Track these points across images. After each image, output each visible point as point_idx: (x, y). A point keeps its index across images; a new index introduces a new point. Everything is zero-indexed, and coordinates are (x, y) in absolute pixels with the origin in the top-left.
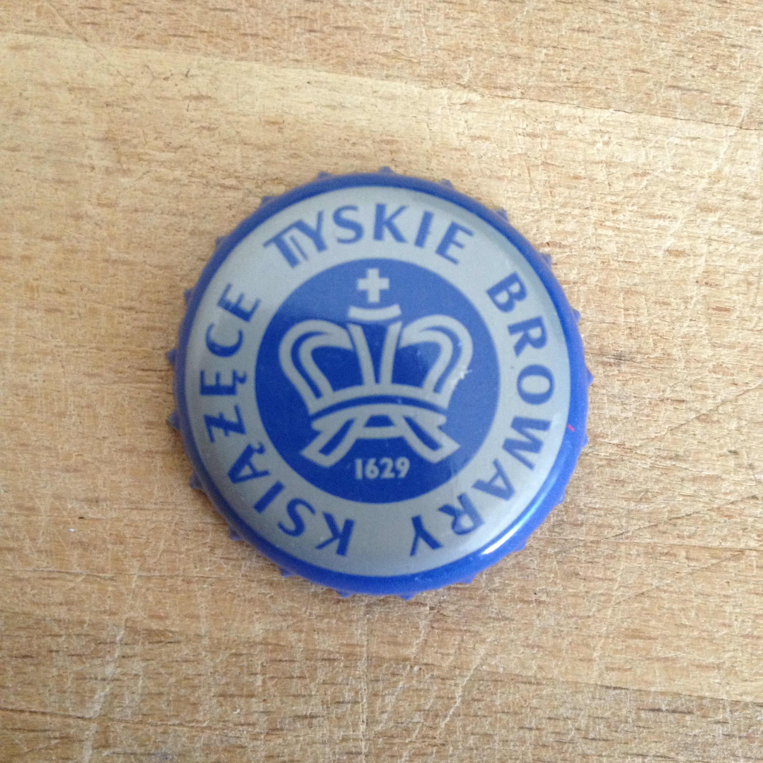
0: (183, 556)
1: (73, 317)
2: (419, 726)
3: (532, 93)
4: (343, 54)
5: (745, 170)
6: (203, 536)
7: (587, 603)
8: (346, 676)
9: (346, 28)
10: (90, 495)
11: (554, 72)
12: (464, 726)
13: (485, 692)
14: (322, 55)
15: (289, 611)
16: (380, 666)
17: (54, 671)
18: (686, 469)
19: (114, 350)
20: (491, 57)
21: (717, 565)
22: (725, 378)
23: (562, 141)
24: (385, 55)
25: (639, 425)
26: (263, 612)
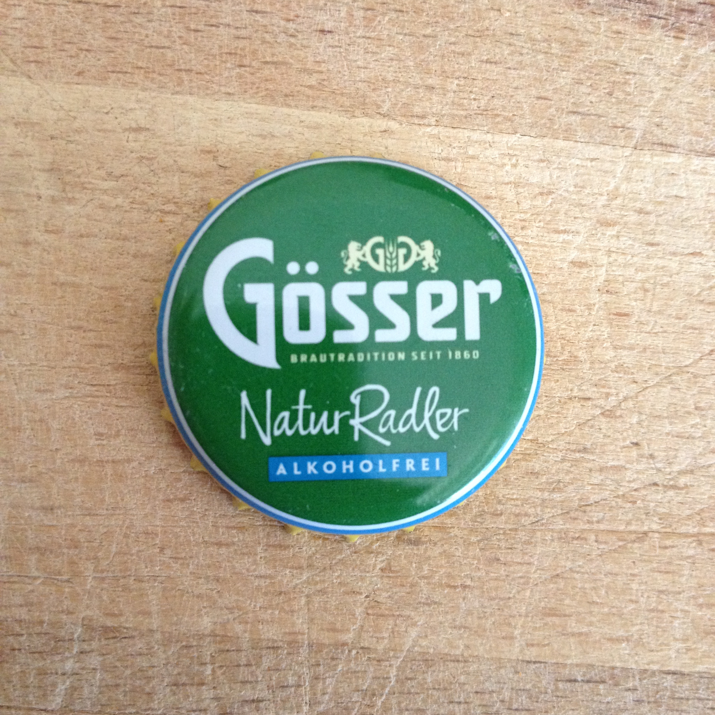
0: (134, 557)
1: (24, 337)
2: (358, 704)
3: (446, 121)
4: (271, 87)
5: (640, 187)
6: (153, 538)
7: (508, 586)
8: (289, 662)
9: (273, 63)
10: (45, 504)
11: (465, 101)
12: (399, 703)
13: (417, 671)
14: (251, 88)
15: (234, 604)
16: (321, 651)
17: (18, 668)
18: (594, 460)
19: (65, 368)
20: (407, 88)
21: (624, 547)
22: (626, 377)
23: (474, 164)
24: (311, 87)
25: (550, 421)
26: (211, 607)
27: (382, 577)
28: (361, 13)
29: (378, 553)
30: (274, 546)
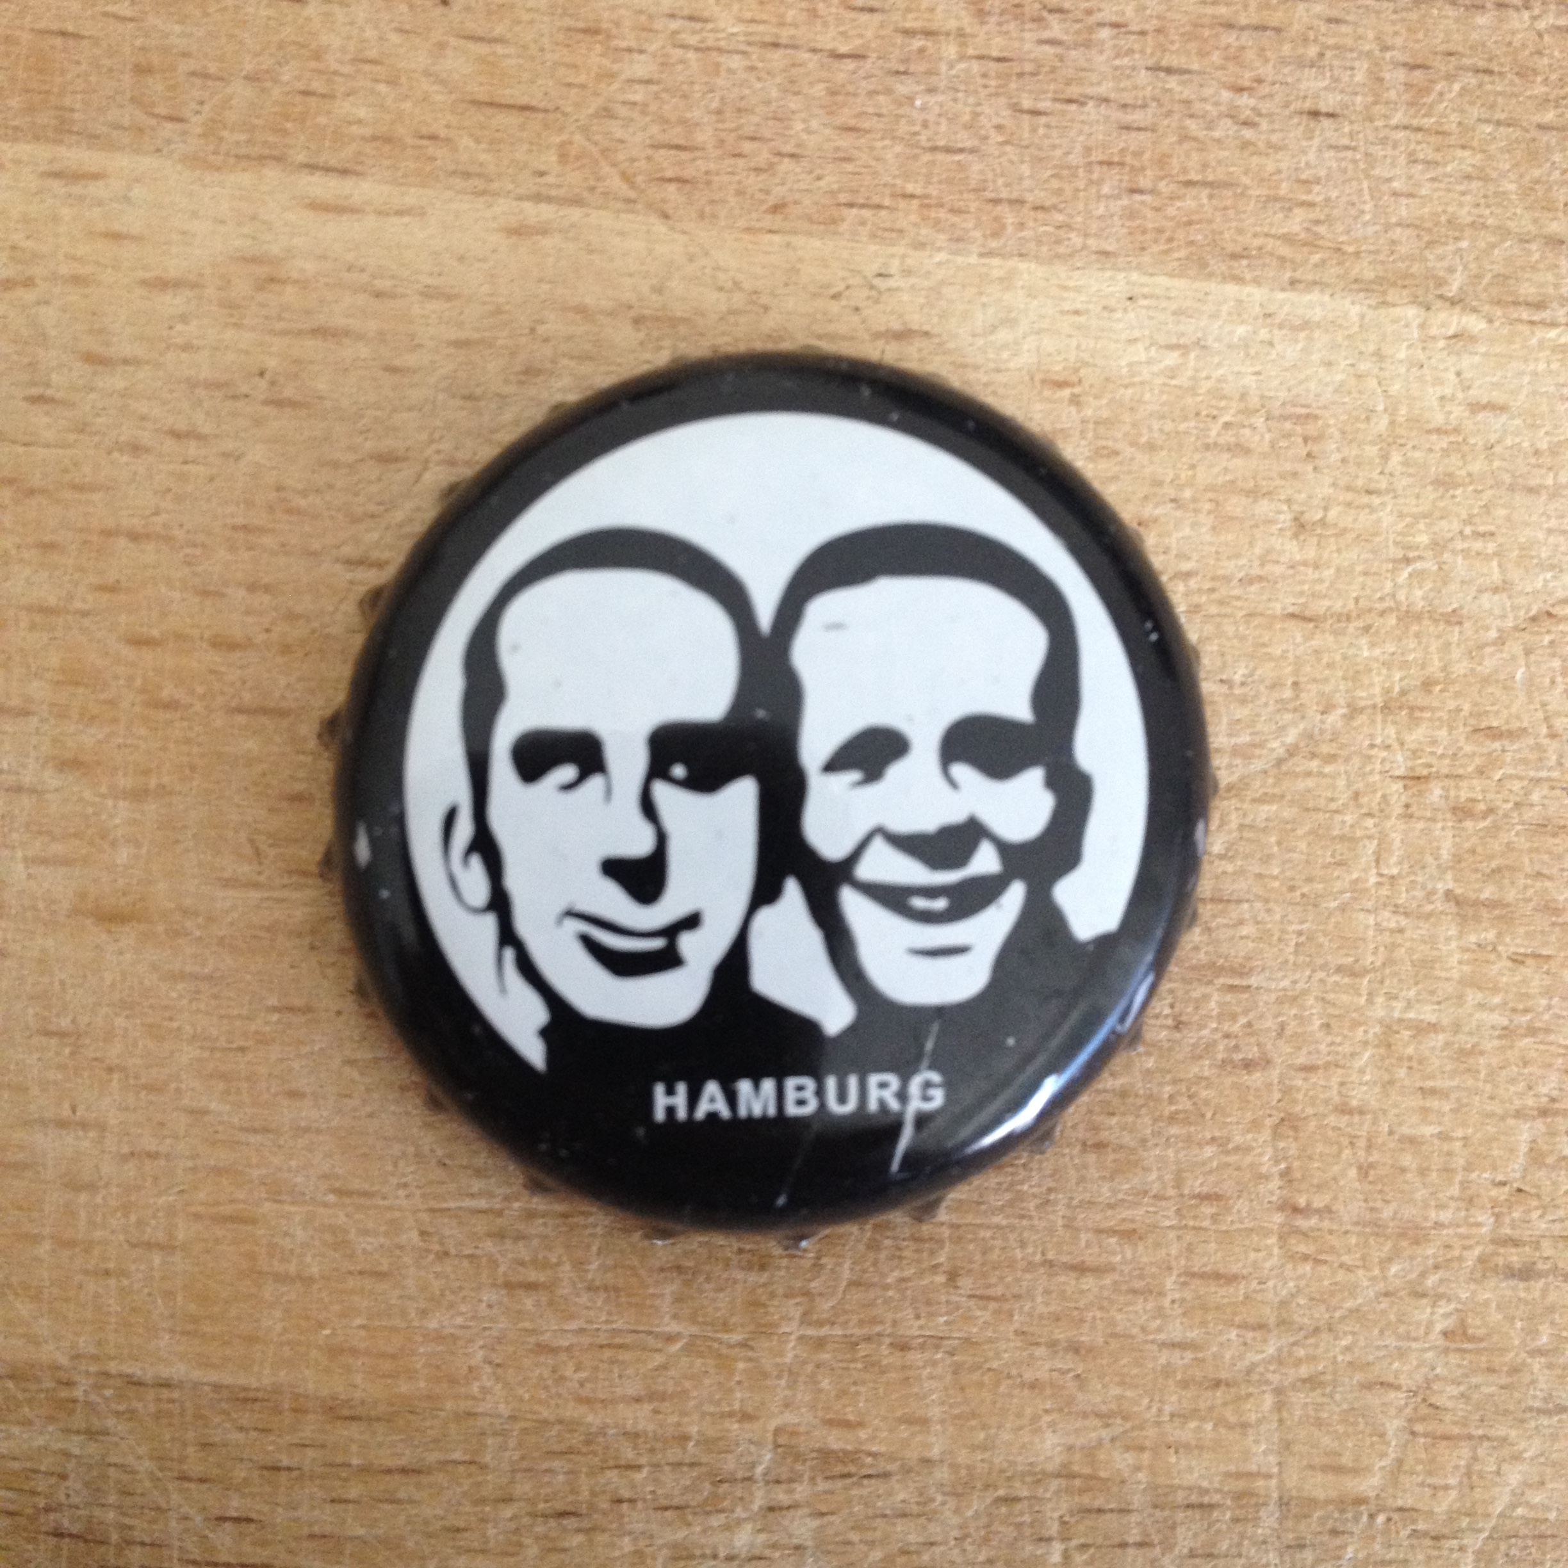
0: (890, 1293)
4: (1199, 237)
6: (932, 1253)
8: (1236, 1539)
9: (1206, 184)
14: (1156, 241)
15: (1114, 1406)
16: (1306, 1516)
17: (627, 1544)
20: (1503, 241)
24: (1288, 239)
26: (1061, 1410)
27: (1446, 1351)
28: (1401, 75)
29: (1439, 1297)
30: (1202, 1276)
